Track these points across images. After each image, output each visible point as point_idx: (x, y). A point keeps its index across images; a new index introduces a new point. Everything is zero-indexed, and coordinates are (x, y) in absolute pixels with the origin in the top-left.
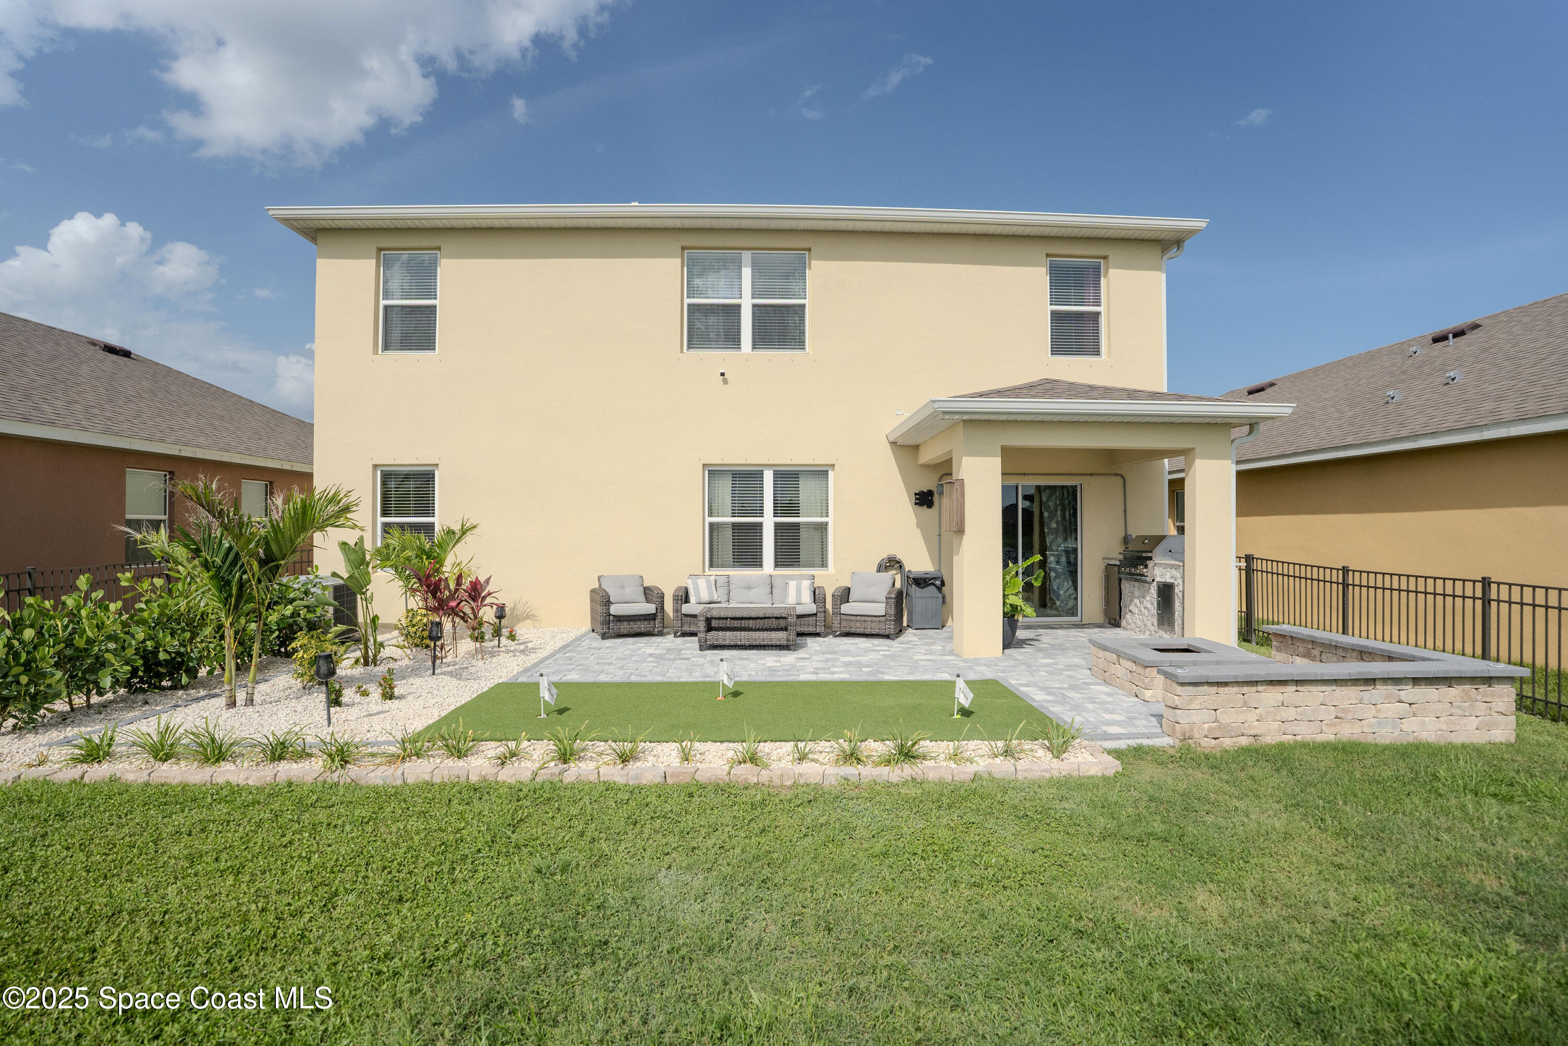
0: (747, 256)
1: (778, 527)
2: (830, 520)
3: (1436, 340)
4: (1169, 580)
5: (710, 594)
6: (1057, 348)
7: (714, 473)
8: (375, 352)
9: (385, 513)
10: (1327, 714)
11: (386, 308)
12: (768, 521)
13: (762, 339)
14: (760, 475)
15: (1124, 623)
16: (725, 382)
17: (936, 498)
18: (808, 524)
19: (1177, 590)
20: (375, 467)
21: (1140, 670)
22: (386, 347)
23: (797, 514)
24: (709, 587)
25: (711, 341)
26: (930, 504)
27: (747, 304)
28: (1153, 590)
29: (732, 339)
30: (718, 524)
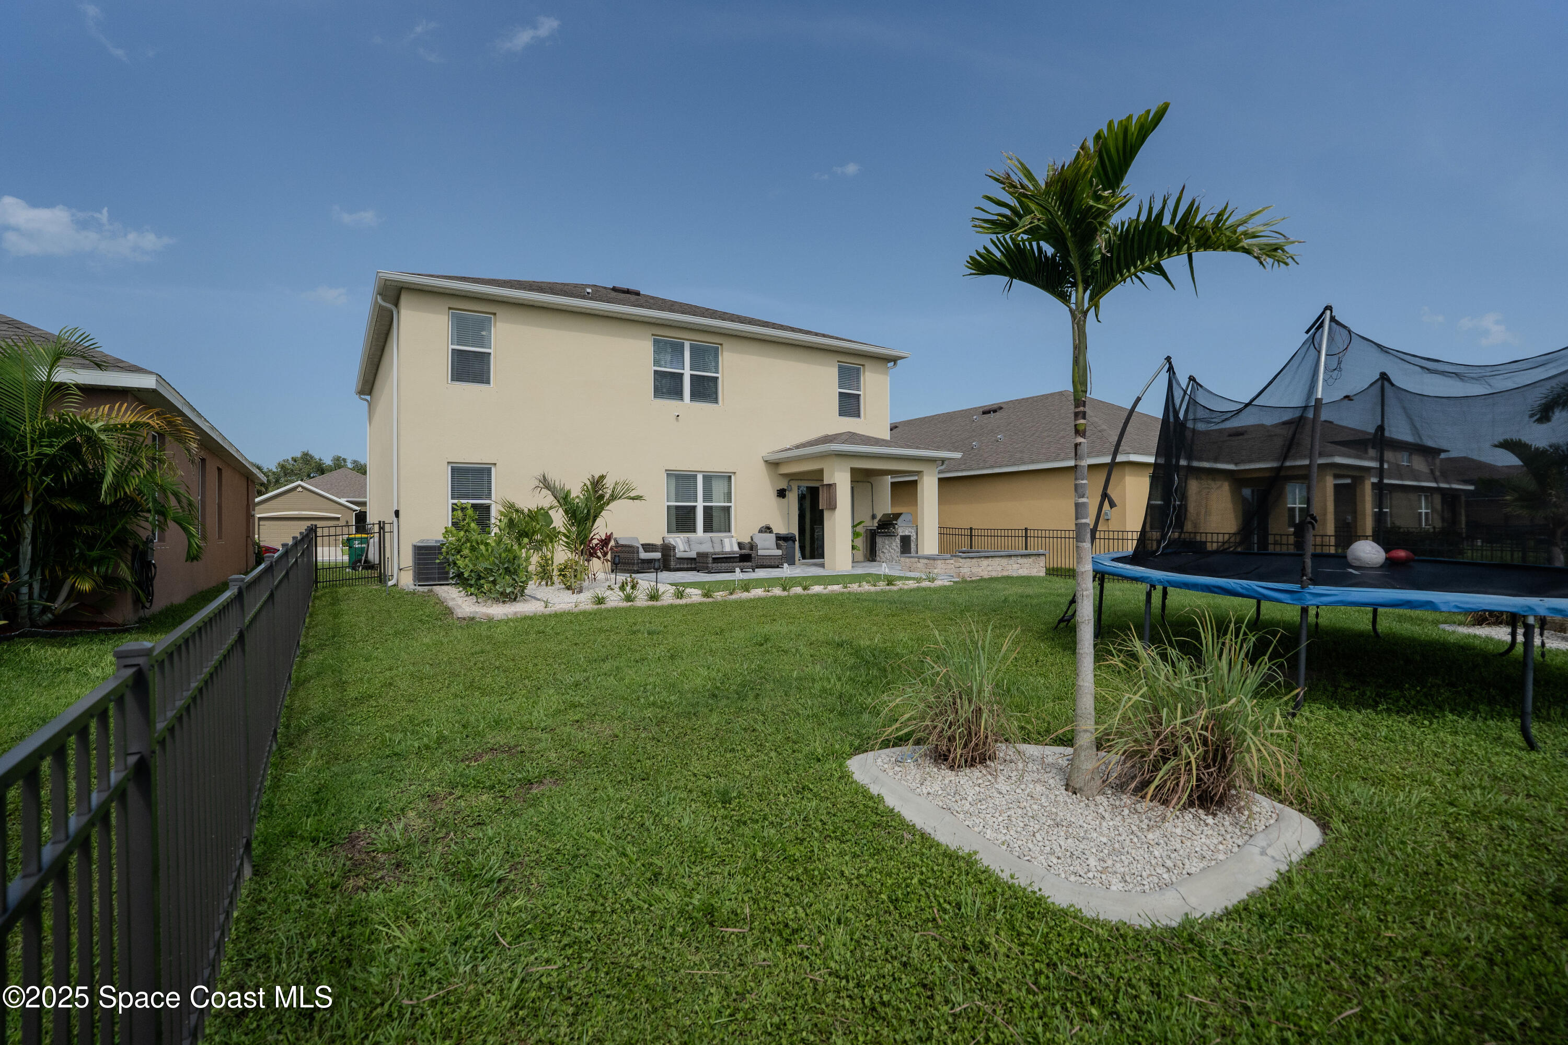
0: (687, 344)
1: (705, 507)
2: (732, 504)
3: (984, 413)
4: (907, 533)
6: (842, 413)
7: (671, 474)
8: (447, 382)
9: (453, 496)
10: (999, 568)
11: (454, 351)
12: (700, 505)
13: (695, 396)
14: (695, 477)
15: (878, 559)
16: (677, 420)
17: (788, 493)
18: (716, 507)
19: (913, 538)
20: (448, 463)
21: (932, 562)
22: (455, 380)
23: (711, 501)
26: (784, 497)
27: (687, 373)
28: (898, 540)
30: (670, 506)
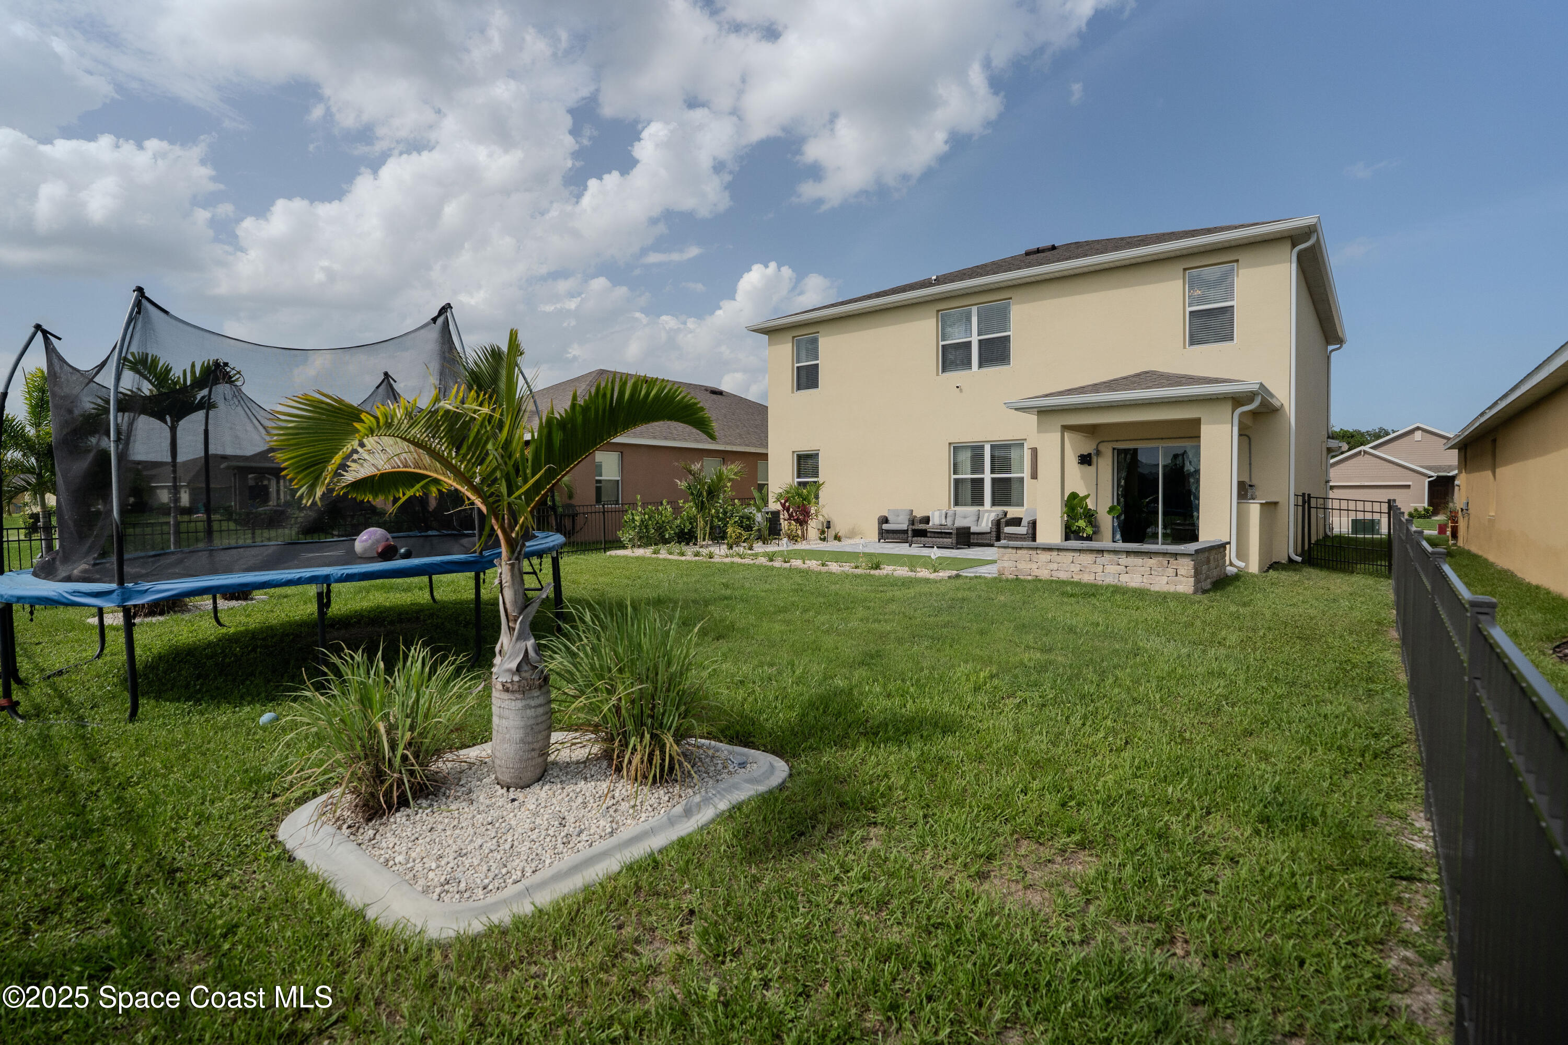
0: (974, 310)
1: (994, 479)
2: (1024, 475)
5: (940, 520)
6: (1197, 339)
7: (956, 449)
8: (793, 392)
9: (799, 477)
11: (798, 368)
12: (987, 476)
14: (982, 447)
16: (961, 391)
17: (1094, 459)
20: (794, 452)
22: (799, 388)
23: (1010, 472)
24: (940, 516)
25: (957, 365)
26: (1089, 463)
27: (975, 339)
29: (967, 364)
30: (962, 479)
